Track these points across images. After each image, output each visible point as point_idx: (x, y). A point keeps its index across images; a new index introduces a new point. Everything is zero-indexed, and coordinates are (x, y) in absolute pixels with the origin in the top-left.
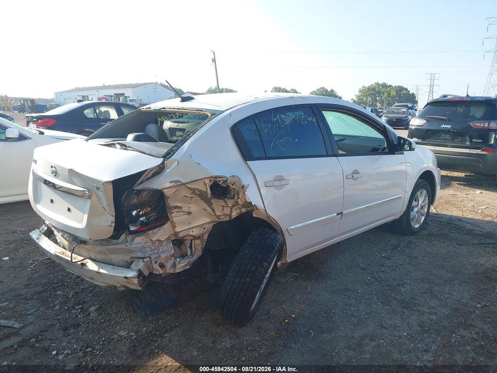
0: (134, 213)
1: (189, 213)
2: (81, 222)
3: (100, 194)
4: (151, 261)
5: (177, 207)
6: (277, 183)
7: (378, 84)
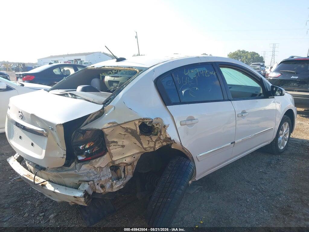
0: (81, 147)
1: (123, 146)
2: (41, 154)
3: (55, 133)
4: (94, 184)
5: (114, 142)
6: (190, 122)
7: (239, 51)
